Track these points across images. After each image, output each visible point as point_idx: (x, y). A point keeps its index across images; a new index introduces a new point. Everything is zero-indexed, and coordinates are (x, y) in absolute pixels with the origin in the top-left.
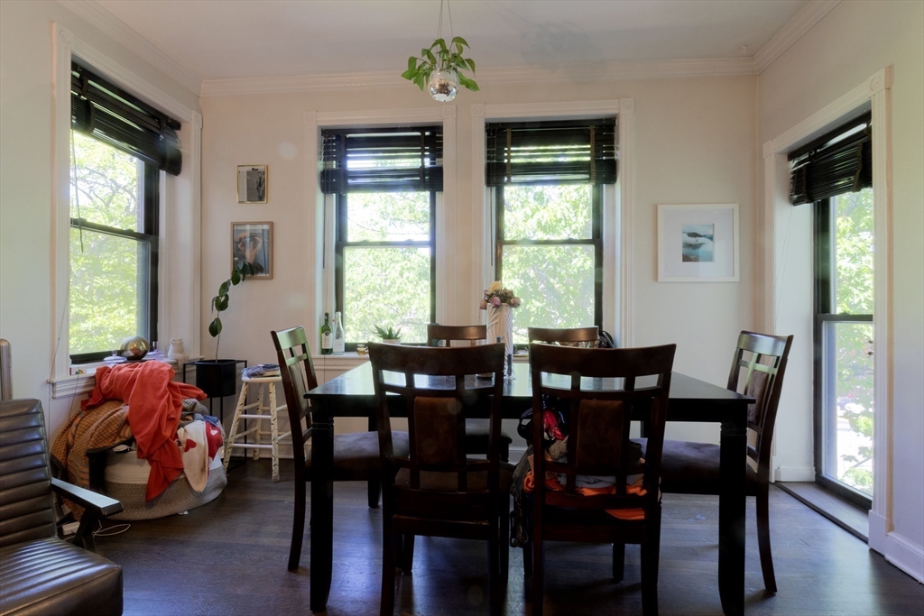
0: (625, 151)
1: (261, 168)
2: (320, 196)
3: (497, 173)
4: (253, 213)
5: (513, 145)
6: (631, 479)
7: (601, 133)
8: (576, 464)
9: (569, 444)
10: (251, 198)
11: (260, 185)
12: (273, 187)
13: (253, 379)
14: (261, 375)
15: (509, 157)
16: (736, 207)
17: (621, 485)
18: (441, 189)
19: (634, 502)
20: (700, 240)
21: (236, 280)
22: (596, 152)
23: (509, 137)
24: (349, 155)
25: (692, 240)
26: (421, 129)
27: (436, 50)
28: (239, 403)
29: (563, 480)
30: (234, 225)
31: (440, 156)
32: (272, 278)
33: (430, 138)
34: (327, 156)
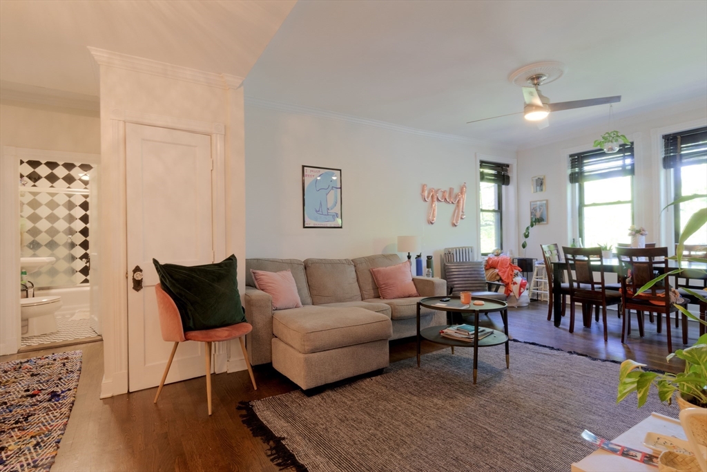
2: (570, 185)
4: (539, 197)
18: (634, 173)
21: (532, 226)
23: (679, 140)
24: (585, 161)
28: (534, 275)
29: (632, 290)
30: (531, 202)
31: (634, 157)
32: (547, 223)
34: (573, 167)
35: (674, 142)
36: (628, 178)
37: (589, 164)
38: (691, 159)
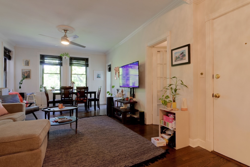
0: (90, 63)
1: (28, 60)
2: (40, 65)
3: (71, 64)
4: (27, 68)
5: (74, 60)
6: (85, 98)
7: (86, 60)
8: (81, 97)
9: (80, 95)
10: (26, 65)
11: (28, 63)
12: (30, 63)
13: (30, 95)
14: (31, 94)
15: (73, 62)
16: (103, 71)
17: (84, 98)
18: (62, 66)
19: (85, 100)
20: (99, 75)
21: (24, 79)
22: (86, 62)
23: (73, 59)
24: (45, 58)
25: (98, 75)
26: (59, 56)
27: (65, 54)
28: (27, 99)
29: (79, 98)
30: (22, 69)
31: (62, 61)
32: (30, 79)
33: (60, 58)
34: (41, 59)
35: (71, 59)
36: (59, 67)
37: (46, 59)
38: (76, 65)
